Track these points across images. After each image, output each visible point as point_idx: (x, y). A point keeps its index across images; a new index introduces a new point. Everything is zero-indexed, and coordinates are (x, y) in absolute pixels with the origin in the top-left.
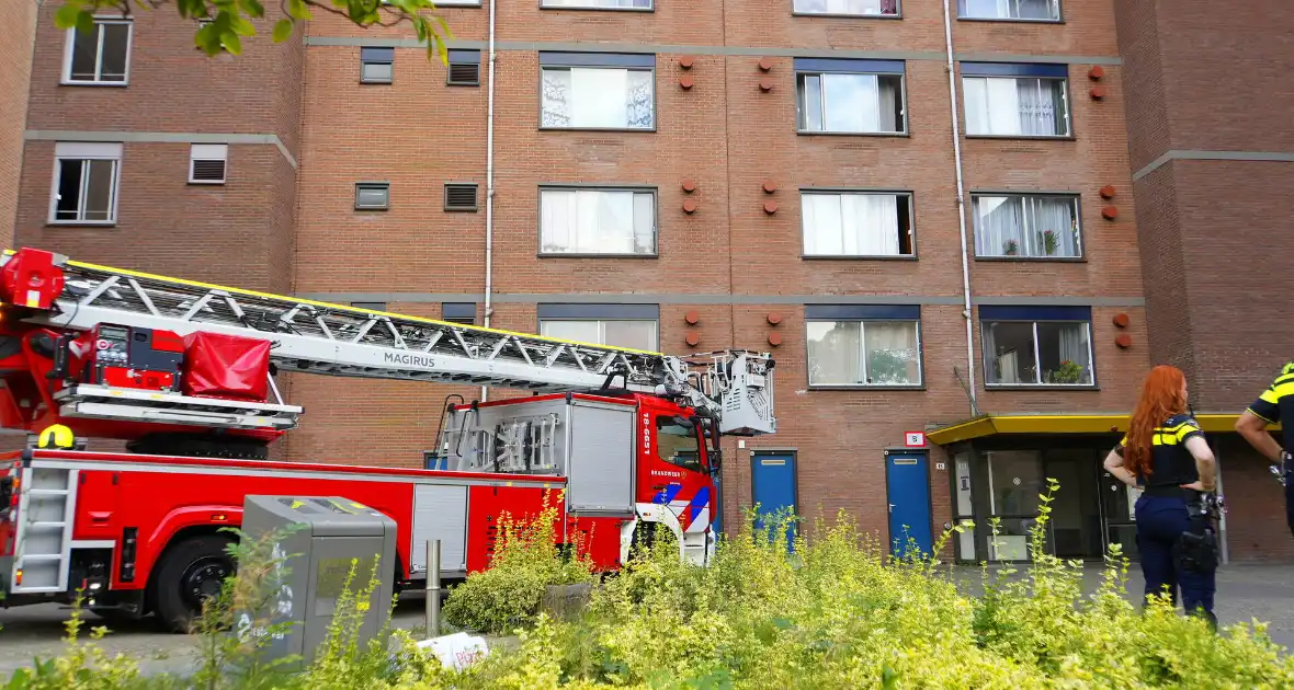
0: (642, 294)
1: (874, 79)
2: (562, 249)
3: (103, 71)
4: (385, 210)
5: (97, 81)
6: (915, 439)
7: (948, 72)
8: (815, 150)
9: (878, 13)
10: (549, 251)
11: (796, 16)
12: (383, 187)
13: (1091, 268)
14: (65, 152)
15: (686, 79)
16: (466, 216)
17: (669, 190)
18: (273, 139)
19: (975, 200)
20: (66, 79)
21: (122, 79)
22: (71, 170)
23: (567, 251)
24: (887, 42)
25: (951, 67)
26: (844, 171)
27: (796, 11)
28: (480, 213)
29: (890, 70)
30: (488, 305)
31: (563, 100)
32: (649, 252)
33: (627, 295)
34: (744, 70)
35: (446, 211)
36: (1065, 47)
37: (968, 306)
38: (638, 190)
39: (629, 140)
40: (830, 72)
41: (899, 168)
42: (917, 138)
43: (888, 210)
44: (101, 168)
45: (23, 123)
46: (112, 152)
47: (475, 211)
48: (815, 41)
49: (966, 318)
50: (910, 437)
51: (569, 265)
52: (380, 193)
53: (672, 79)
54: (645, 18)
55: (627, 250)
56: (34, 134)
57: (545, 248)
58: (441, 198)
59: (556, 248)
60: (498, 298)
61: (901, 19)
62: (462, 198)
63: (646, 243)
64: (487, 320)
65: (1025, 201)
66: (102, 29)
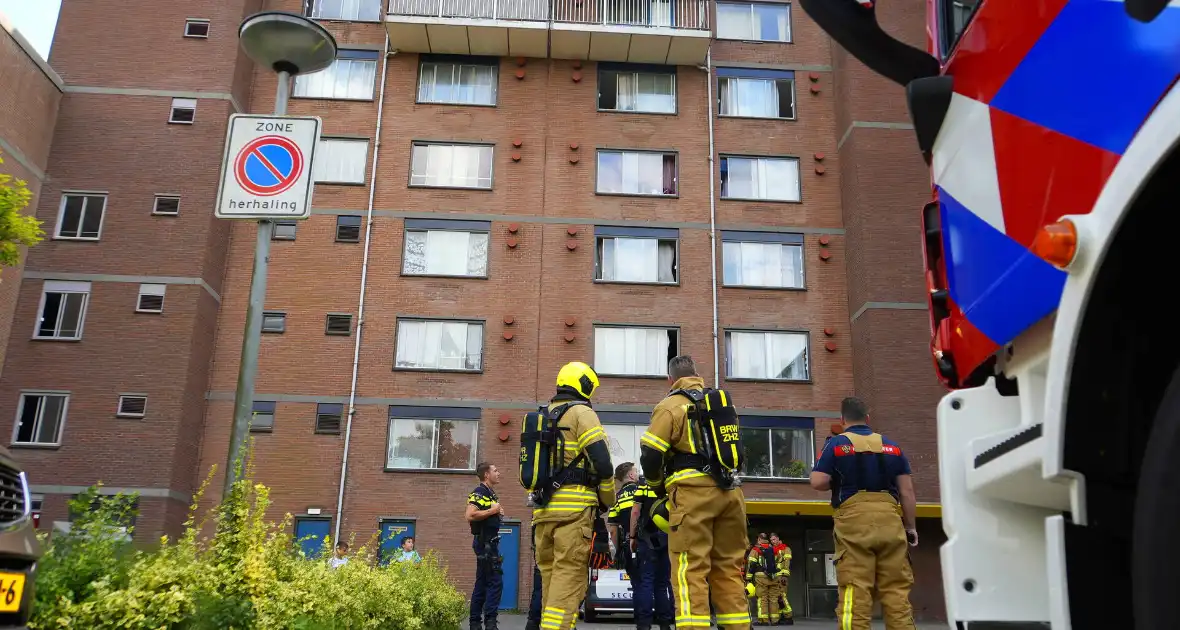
0: (468, 401)
1: (655, 242)
2: (413, 364)
3: (84, 229)
4: (281, 333)
5: (78, 238)
7: (711, 238)
8: (606, 295)
9: (661, 193)
10: (402, 366)
11: (598, 195)
12: (283, 315)
13: (815, 388)
14: (51, 287)
15: (512, 241)
16: (343, 338)
17: (495, 322)
18: (199, 281)
19: (728, 334)
20: (57, 235)
21: (96, 235)
22: (53, 300)
23: (416, 367)
24: (666, 215)
25: (713, 234)
26: (627, 311)
27: (599, 191)
28: (352, 336)
29: (666, 236)
30: (351, 406)
31: (422, 254)
32: (477, 368)
33: (457, 401)
34: (555, 236)
35: (327, 334)
36: (803, 220)
38: (471, 322)
39: (467, 285)
40: (620, 236)
41: (670, 308)
42: (685, 286)
43: (662, 341)
44: (75, 299)
45: (23, 267)
46: (84, 288)
47: (348, 335)
48: (611, 214)
51: (414, 377)
52: (281, 320)
53: (502, 241)
54: (485, 195)
55: (460, 367)
56: (29, 274)
57: (400, 363)
58: (323, 327)
59: (407, 364)
60: (361, 401)
61: (677, 198)
62: (339, 325)
63: (475, 362)
64: (350, 417)
65: (768, 336)
66: (85, 201)
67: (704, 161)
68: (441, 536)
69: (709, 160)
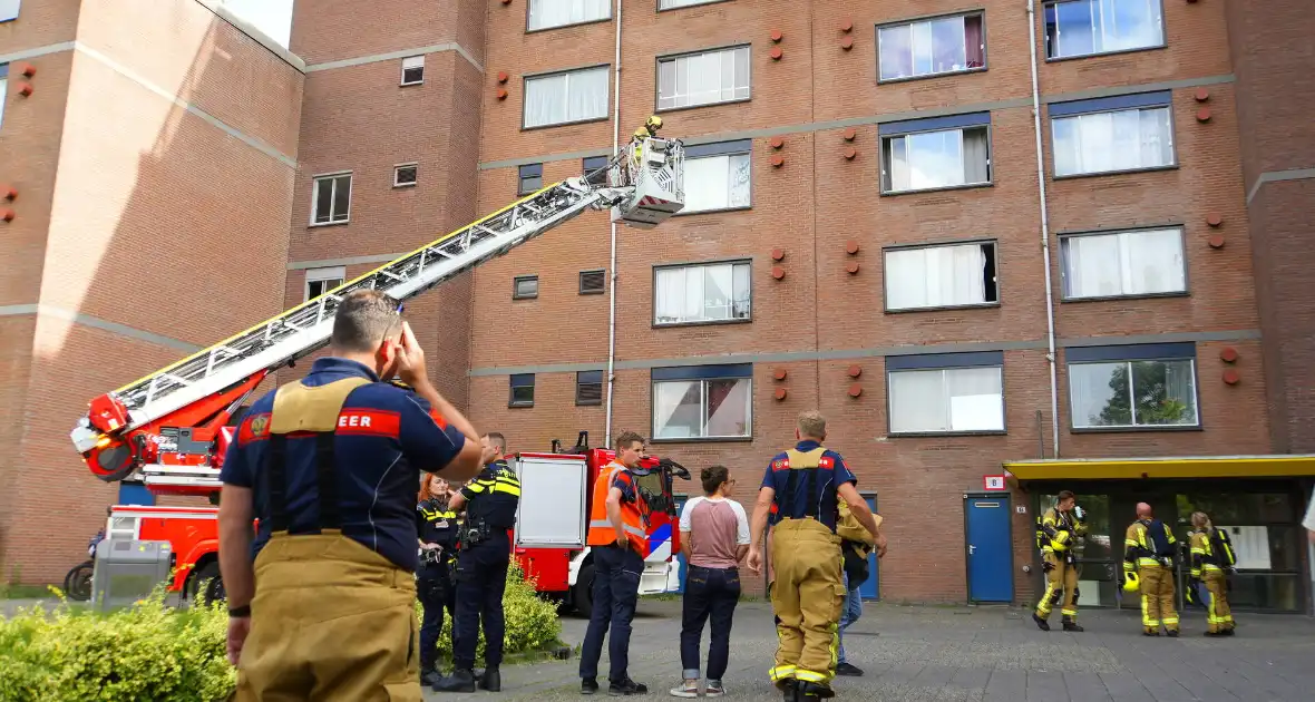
0: (738, 356)
1: (959, 133)
2: (675, 319)
3: (336, 213)
4: (535, 298)
5: (331, 222)
6: (994, 482)
7: (1034, 116)
8: (895, 209)
9: (965, 68)
10: (664, 322)
11: (882, 84)
12: (535, 278)
13: (1197, 301)
14: (312, 276)
15: (779, 158)
16: (595, 297)
17: (763, 260)
19: (1064, 241)
20: (313, 222)
21: (345, 217)
22: (316, 288)
23: (678, 321)
24: (971, 97)
25: (1036, 111)
26: (925, 226)
27: (882, 79)
28: (606, 294)
29: (976, 123)
30: (611, 372)
32: (746, 317)
33: (725, 357)
34: (830, 142)
35: (580, 294)
36: (1167, 72)
37: (1052, 349)
38: (735, 262)
39: (727, 218)
40: (913, 132)
41: (982, 216)
42: (1002, 186)
43: (974, 259)
44: (333, 284)
45: (285, 258)
46: (340, 274)
47: (602, 293)
48: (900, 104)
49: (1050, 361)
50: (989, 481)
51: (677, 333)
52: (534, 284)
53: (766, 159)
54: (743, 108)
55: (728, 317)
56: (292, 266)
57: (661, 319)
58: (575, 286)
59: (668, 319)
60: (620, 365)
61: (985, 71)
62: (592, 282)
63: (743, 307)
64: (610, 384)
65: (1124, 237)
66: (334, 181)
67: (1021, 15)
69: (1028, 12)
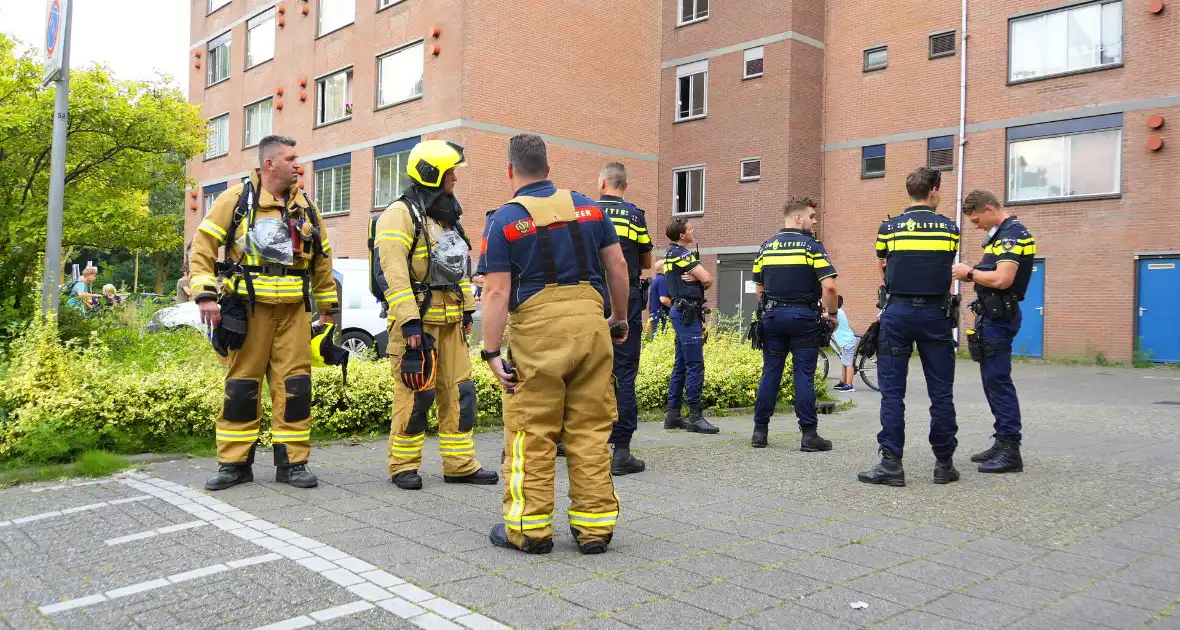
0: (1106, 105)
2: (1033, 73)
3: (698, 11)
4: (884, 68)
5: (695, 20)
10: (1020, 77)
12: (884, 48)
14: (682, 72)
16: (946, 60)
18: (790, 34)
20: (680, 23)
21: (707, 14)
22: (685, 81)
23: (1037, 75)
28: (957, 55)
30: (962, 135)
32: (1117, 61)
33: (1091, 109)
35: (931, 59)
44: (699, 77)
45: (658, 60)
46: (703, 67)
47: (953, 54)
51: (1036, 88)
52: (884, 54)
55: (1096, 63)
56: (665, 65)
57: (1017, 74)
58: (926, 51)
59: (1026, 73)
60: (971, 128)
62: (943, 45)
63: (1114, 53)
64: (961, 148)
68: (1076, 276)
